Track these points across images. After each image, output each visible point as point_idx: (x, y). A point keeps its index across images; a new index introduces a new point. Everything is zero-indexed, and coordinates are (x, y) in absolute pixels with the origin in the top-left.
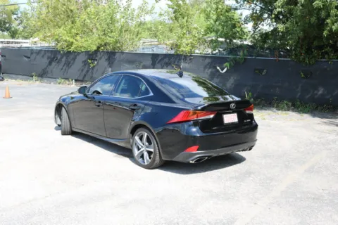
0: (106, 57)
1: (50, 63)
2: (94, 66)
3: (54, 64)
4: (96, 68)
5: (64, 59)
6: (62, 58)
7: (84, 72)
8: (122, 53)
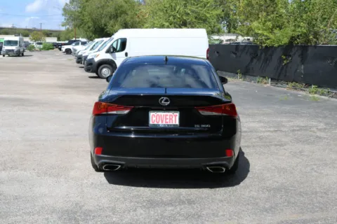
0: (300, 52)
1: (252, 61)
2: (288, 63)
3: (255, 60)
4: (290, 65)
5: (263, 55)
6: (261, 54)
7: (279, 70)
8: (315, 47)
